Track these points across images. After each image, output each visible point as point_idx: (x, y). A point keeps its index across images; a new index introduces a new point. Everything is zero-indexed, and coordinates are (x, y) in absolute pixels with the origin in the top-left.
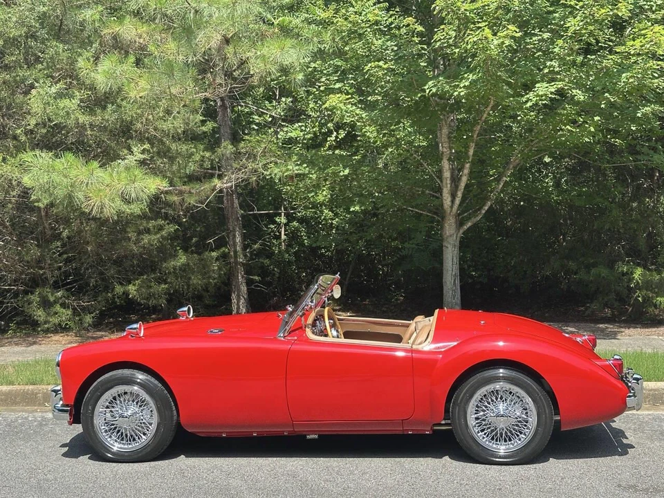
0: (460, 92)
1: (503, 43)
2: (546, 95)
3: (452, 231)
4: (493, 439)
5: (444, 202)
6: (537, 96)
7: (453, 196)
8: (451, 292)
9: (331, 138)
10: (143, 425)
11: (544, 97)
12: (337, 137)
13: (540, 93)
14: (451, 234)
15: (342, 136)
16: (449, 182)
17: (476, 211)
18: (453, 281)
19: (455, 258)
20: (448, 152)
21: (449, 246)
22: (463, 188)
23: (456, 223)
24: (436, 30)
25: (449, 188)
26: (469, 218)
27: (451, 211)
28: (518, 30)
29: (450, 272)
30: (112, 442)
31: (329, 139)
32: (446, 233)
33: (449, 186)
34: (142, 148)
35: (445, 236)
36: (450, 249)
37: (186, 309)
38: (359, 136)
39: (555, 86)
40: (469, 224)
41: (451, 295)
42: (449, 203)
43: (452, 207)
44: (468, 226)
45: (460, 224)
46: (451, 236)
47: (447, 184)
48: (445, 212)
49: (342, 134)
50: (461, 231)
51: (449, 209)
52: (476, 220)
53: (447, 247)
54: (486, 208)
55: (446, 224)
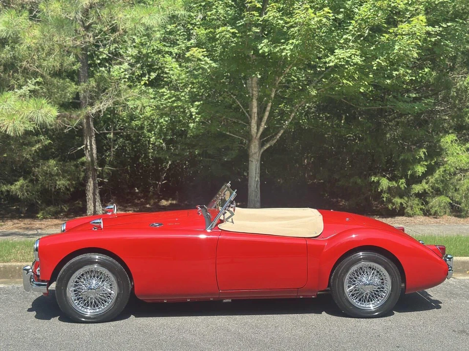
0: (287, 53)
1: (321, 20)
2: (343, 58)
3: (257, 150)
4: (360, 300)
5: (252, 129)
6: (338, 59)
7: (259, 125)
8: (254, 193)
9: (145, 78)
10: (105, 295)
11: (342, 60)
12: (149, 78)
13: (340, 57)
14: (255, 151)
15: (153, 77)
16: (256, 115)
17: (273, 137)
18: (255, 185)
19: (257, 169)
20: (257, 94)
21: (253, 160)
22: (266, 120)
23: (259, 144)
24: (268, 6)
25: (256, 120)
26: (267, 141)
27: (257, 136)
28: (331, 12)
29: (254, 179)
30: (80, 308)
31: (143, 79)
32: (252, 152)
33: (256, 118)
34: (35, 81)
35: (251, 154)
36: (254, 162)
37: (112, 207)
38: (166, 77)
39: (349, 52)
40: (268, 145)
41: (254, 195)
42: (256, 131)
43: (257, 133)
44: (267, 147)
45: (262, 144)
46: (255, 153)
47: (255, 116)
48: (252, 136)
49: (153, 75)
50: (262, 151)
51: (255, 135)
52: (273, 142)
53: (252, 161)
54: (280, 135)
55: (252, 145)
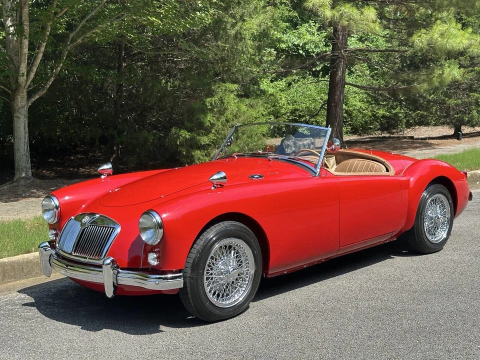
3: (24, 103)
14: (22, 103)
18: (26, 148)
19: (27, 127)
21: (21, 116)
25: (26, 63)
27: (26, 84)
29: (23, 140)
32: (18, 105)
33: (26, 61)
36: (21, 118)
40: (37, 97)
41: (25, 160)
42: (25, 78)
43: (27, 81)
44: (35, 99)
45: (30, 94)
46: (23, 107)
48: (20, 85)
50: (30, 103)
51: (24, 83)
52: (42, 93)
53: (19, 117)
54: (51, 83)
55: (19, 97)
